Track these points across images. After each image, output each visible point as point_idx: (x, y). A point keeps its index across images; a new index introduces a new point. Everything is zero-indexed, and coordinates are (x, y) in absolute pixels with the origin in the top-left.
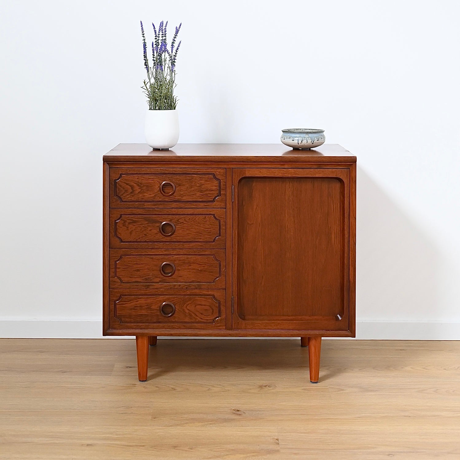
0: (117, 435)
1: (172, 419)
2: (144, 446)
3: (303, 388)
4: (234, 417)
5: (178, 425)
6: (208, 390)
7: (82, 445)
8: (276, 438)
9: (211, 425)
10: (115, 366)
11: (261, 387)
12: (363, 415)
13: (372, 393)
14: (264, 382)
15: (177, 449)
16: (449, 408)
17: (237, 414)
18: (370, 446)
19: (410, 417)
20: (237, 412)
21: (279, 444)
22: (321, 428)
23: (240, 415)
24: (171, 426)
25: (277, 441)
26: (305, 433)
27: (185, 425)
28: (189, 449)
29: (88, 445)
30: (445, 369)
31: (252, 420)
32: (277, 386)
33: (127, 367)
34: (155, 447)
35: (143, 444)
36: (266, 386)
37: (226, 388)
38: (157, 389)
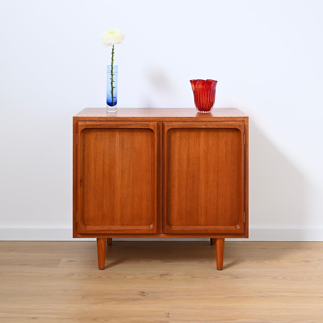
0: (55, 310)
1: (96, 299)
2: (73, 319)
3: (191, 276)
4: (140, 297)
5: (99, 303)
6: (125, 277)
7: (29, 318)
8: (167, 312)
9: (123, 303)
10: (61, 260)
11: (162, 275)
12: (232, 295)
13: (240, 280)
14: (165, 272)
15: (96, 321)
16: (292, 290)
17: (142, 295)
18: (233, 318)
19: (264, 296)
20: (143, 293)
21: (169, 317)
22: (200, 305)
23: (144, 295)
24: (94, 304)
25: (168, 315)
26: (188, 309)
27: (105, 303)
28: (104, 320)
29: (33, 318)
30: (292, 262)
31: (152, 299)
32: (173, 274)
33: (69, 261)
34: (81, 320)
35: (72, 317)
36: (165, 275)
37: (137, 276)
38: (88, 277)
